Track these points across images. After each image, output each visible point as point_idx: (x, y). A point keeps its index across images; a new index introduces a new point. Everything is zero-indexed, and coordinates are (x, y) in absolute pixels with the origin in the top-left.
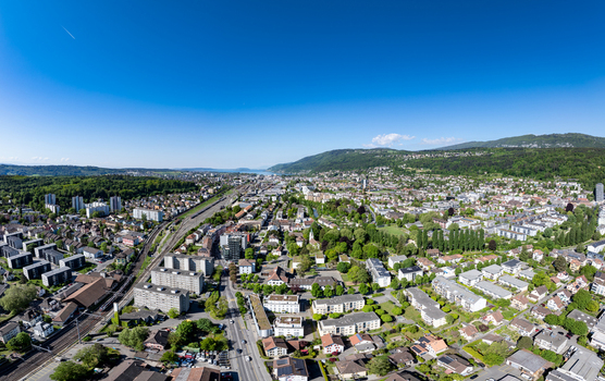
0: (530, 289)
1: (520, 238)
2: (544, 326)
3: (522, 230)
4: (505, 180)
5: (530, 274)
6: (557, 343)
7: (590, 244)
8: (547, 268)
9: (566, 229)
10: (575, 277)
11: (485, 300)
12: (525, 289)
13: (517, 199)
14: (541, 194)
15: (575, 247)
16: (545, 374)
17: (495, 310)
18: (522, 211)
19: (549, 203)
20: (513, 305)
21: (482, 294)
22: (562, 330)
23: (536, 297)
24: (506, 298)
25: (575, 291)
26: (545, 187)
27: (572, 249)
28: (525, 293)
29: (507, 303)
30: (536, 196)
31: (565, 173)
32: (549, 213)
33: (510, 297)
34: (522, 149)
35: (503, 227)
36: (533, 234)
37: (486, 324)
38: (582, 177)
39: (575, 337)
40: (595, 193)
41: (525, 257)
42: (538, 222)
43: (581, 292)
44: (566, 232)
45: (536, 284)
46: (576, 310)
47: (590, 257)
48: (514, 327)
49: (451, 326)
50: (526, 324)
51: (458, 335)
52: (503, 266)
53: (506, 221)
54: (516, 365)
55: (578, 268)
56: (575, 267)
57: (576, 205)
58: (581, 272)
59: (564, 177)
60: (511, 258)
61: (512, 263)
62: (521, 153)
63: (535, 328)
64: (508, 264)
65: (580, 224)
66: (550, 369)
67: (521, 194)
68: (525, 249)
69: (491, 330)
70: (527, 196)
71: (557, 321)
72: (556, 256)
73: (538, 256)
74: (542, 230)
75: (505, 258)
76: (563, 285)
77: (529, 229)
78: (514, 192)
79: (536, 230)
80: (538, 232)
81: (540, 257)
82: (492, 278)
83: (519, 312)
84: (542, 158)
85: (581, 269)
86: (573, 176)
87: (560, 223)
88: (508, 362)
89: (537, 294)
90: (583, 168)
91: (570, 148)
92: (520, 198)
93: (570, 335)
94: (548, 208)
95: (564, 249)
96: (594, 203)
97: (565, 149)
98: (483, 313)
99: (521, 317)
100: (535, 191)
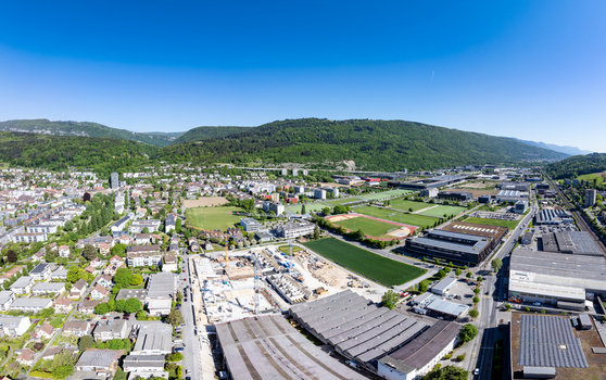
0: (68, 288)
1: (40, 239)
2: (98, 318)
3: (40, 230)
4: (13, 171)
5: (63, 272)
6: (118, 328)
7: (113, 225)
8: (77, 261)
9: (87, 218)
10: (108, 259)
11: (28, 318)
12: (63, 289)
13: (28, 193)
14: (56, 186)
15: (99, 232)
16: (121, 364)
17: (42, 324)
18: (35, 207)
19: (65, 195)
20: (57, 311)
21: (22, 313)
22: (117, 314)
23: (78, 294)
24: (47, 307)
25: (113, 273)
26: (59, 178)
27: (97, 234)
28: (65, 294)
29: (50, 311)
30: (49, 188)
31: (79, 162)
32: (66, 206)
33: (51, 304)
34: (33, 135)
35: (17, 231)
36: (53, 230)
37: (39, 341)
38: (97, 167)
39: (133, 315)
40: (110, 181)
41: (51, 257)
42: (57, 217)
43: (120, 271)
44: (87, 222)
45: (73, 280)
46: (122, 290)
47: (117, 237)
48: (68, 332)
49: (7, 360)
50: (79, 324)
51: (18, 365)
52: (32, 275)
53: (20, 223)
54: (88, 368)
55: (108, 250)
56: (105, 251)
57: (92, 194)
58: (112, 252)
59: (79, 167)
60: (37, 263)
61: (40, 268)
62: (31, 139)
63: (89, 325)
64: (35, 271)
65: (99, 211)
66: (124, 357)
67: (33, 188)
68: (48, 249)
69: (47, 346)
70: (39, 189)
71: (109, 309)
72: (83, 246)
73: (65, 252)
74: (62, 224)
75: (30, 266)
76: (100, 272)
77: (48, 227)
78: (24, 185)
79: (55, 226)
80: (59, 228)
81: (67, 252)
82: (25, 292)
83: (66, 315)
84: (55, 146)
85: (111, 250)
86: (88, 166)
87: (79, 213)
88: (78, 369)
89: (77, 290)
90: (98, 158)
91: (86, 137)
92: (32, 192)
93: (126, 316)
94: (65, 200)
95: (90, 237)
96: (110, 190)
97: (80, 138)
98: (31, 332)
99: (71, 319)
100: (48, 183)
